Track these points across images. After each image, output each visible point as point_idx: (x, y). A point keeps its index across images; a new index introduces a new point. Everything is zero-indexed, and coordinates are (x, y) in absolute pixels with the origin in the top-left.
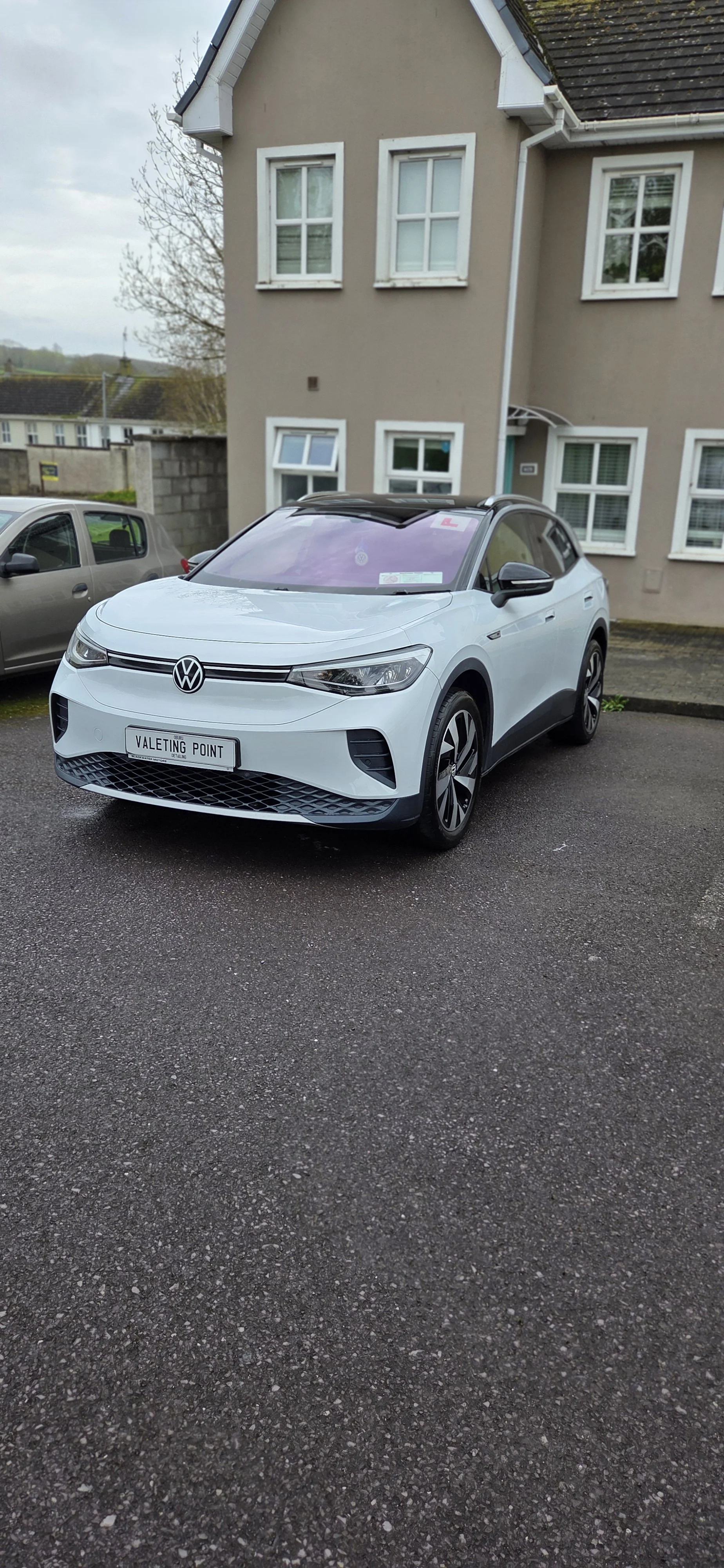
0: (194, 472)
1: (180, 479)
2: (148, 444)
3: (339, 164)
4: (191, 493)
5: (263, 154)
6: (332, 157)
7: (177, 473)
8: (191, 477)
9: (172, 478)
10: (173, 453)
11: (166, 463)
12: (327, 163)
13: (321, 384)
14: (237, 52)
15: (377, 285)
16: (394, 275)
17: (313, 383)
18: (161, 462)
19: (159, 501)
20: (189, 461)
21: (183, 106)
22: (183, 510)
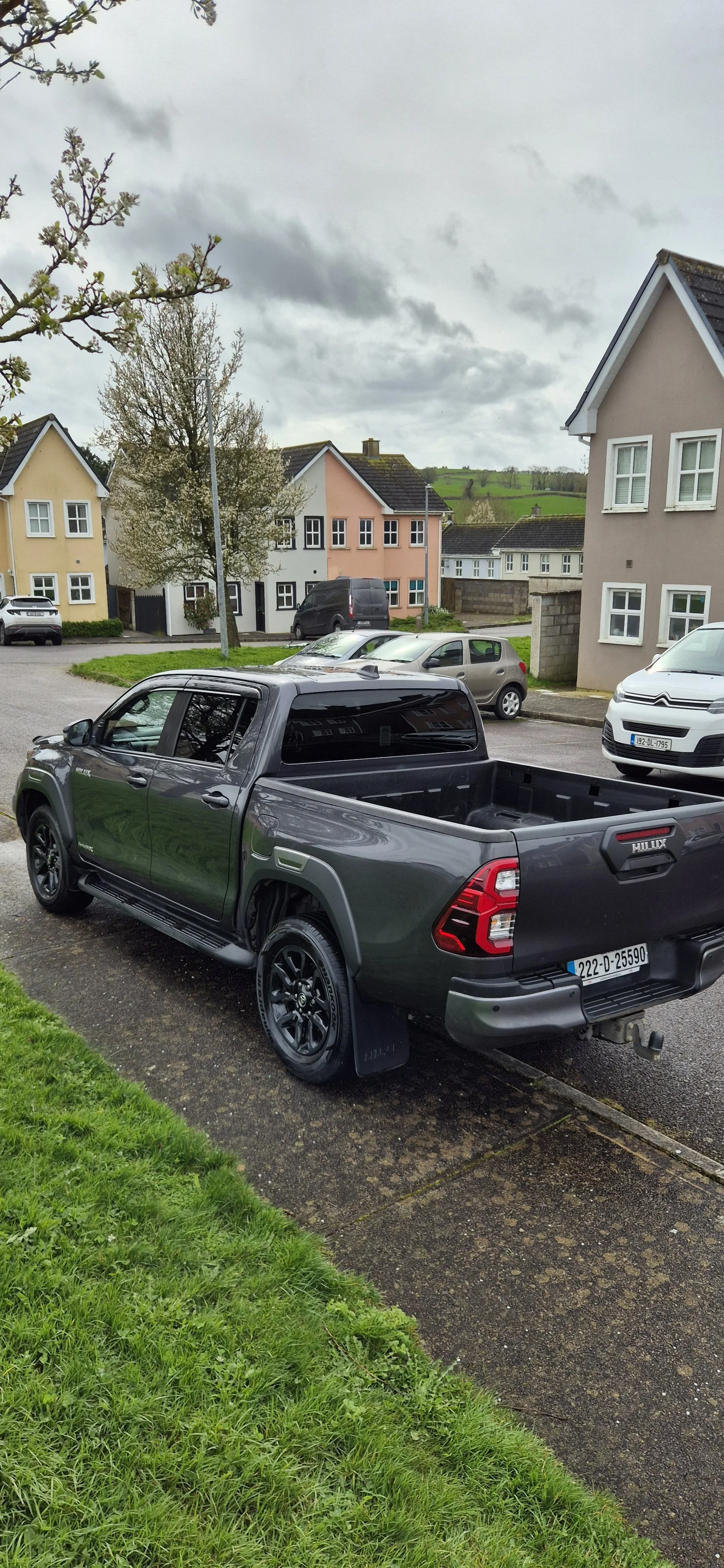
0: (571, 612)
1: (561, 615)
2: (540, 597)
3: (650, 445)
4: (567, 624)
5: (610, 442)
6: (647, 442)
7: (558, 612)
8: (568, 614)
9: (555, 616)
10: (556, 601)
11: (551, 608)
12: (644, 445)
13: (634, 565)
14: (599, 392)
15: (666, 510)
16: (678, 503)
17: (629, 563)
18: (548, 607)
19: (544, 629)
20: (567, 606)
21: (569, 423)
22: (561, 634)
